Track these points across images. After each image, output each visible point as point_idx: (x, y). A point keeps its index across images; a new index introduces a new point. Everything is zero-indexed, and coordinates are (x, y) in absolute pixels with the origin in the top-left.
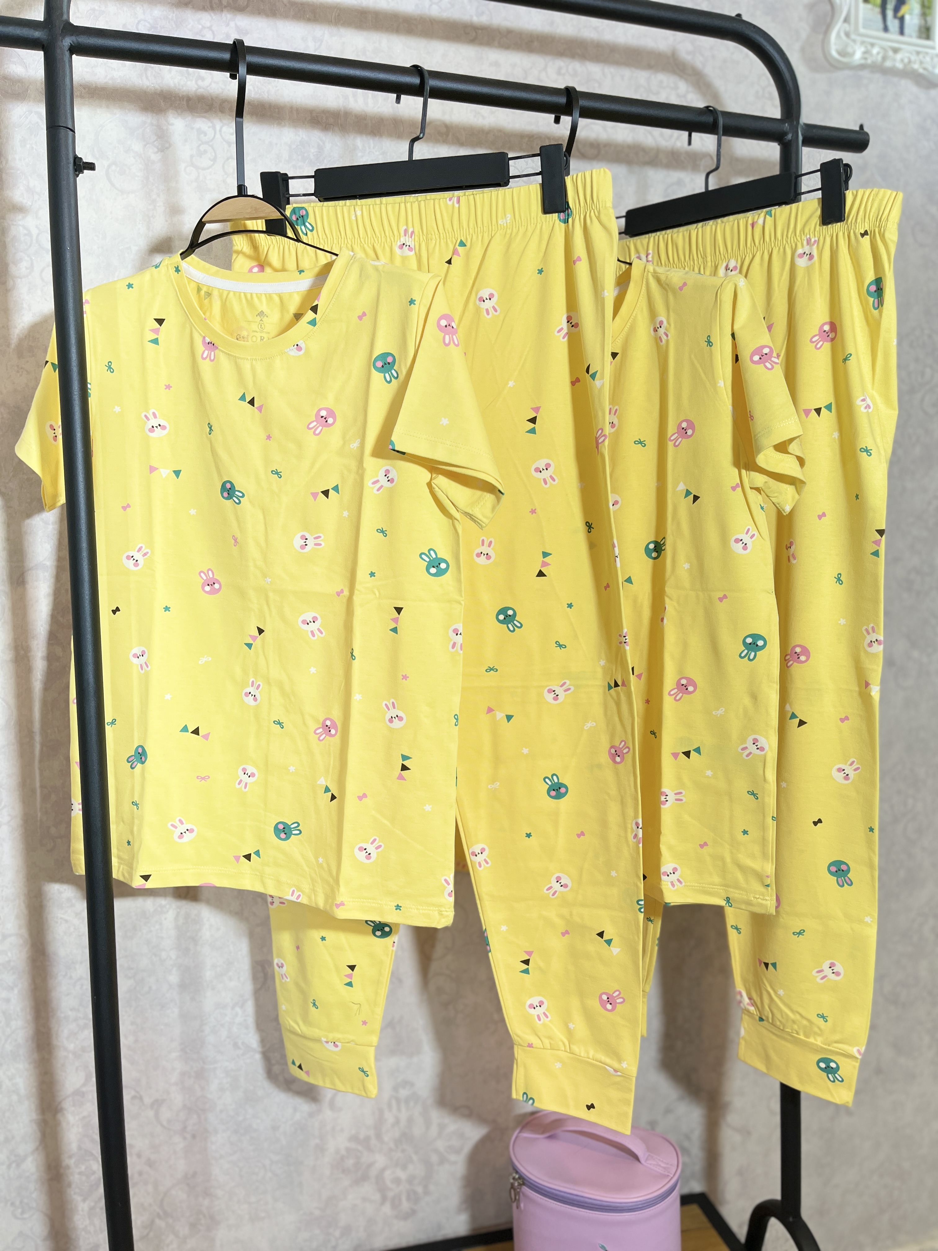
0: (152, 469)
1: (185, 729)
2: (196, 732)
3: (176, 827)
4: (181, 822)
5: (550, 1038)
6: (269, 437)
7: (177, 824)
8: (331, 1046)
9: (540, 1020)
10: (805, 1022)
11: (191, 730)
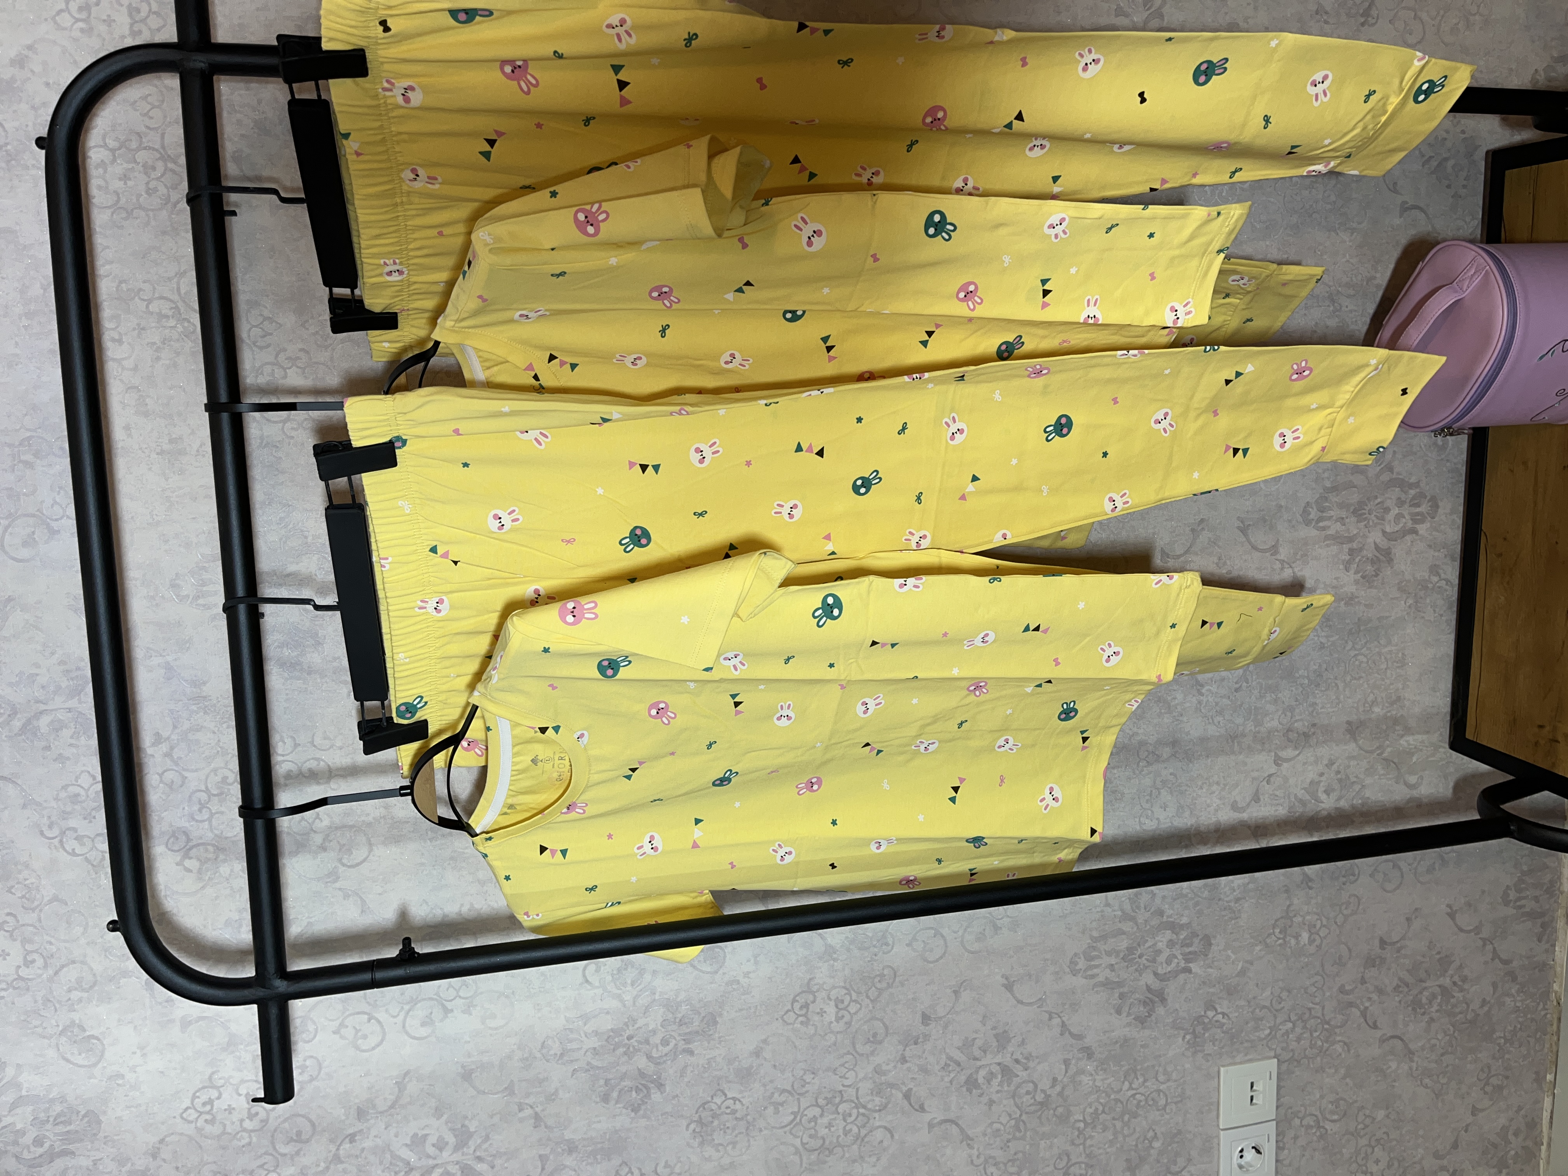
0: (695, 846)
1: (953, 800)
2: (956, 789)
3: (1048, 805)
4: (1042, 800)
5: (1320, 429)
6: (673, 754)
7: (1044, 803)
8: (1273, 636)
9: (1299, 438)
10: (1369, 117)
11: (954, 794)
